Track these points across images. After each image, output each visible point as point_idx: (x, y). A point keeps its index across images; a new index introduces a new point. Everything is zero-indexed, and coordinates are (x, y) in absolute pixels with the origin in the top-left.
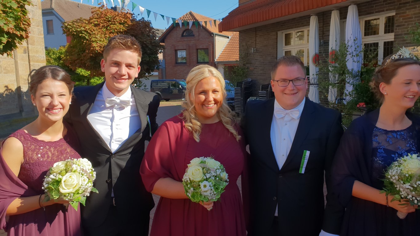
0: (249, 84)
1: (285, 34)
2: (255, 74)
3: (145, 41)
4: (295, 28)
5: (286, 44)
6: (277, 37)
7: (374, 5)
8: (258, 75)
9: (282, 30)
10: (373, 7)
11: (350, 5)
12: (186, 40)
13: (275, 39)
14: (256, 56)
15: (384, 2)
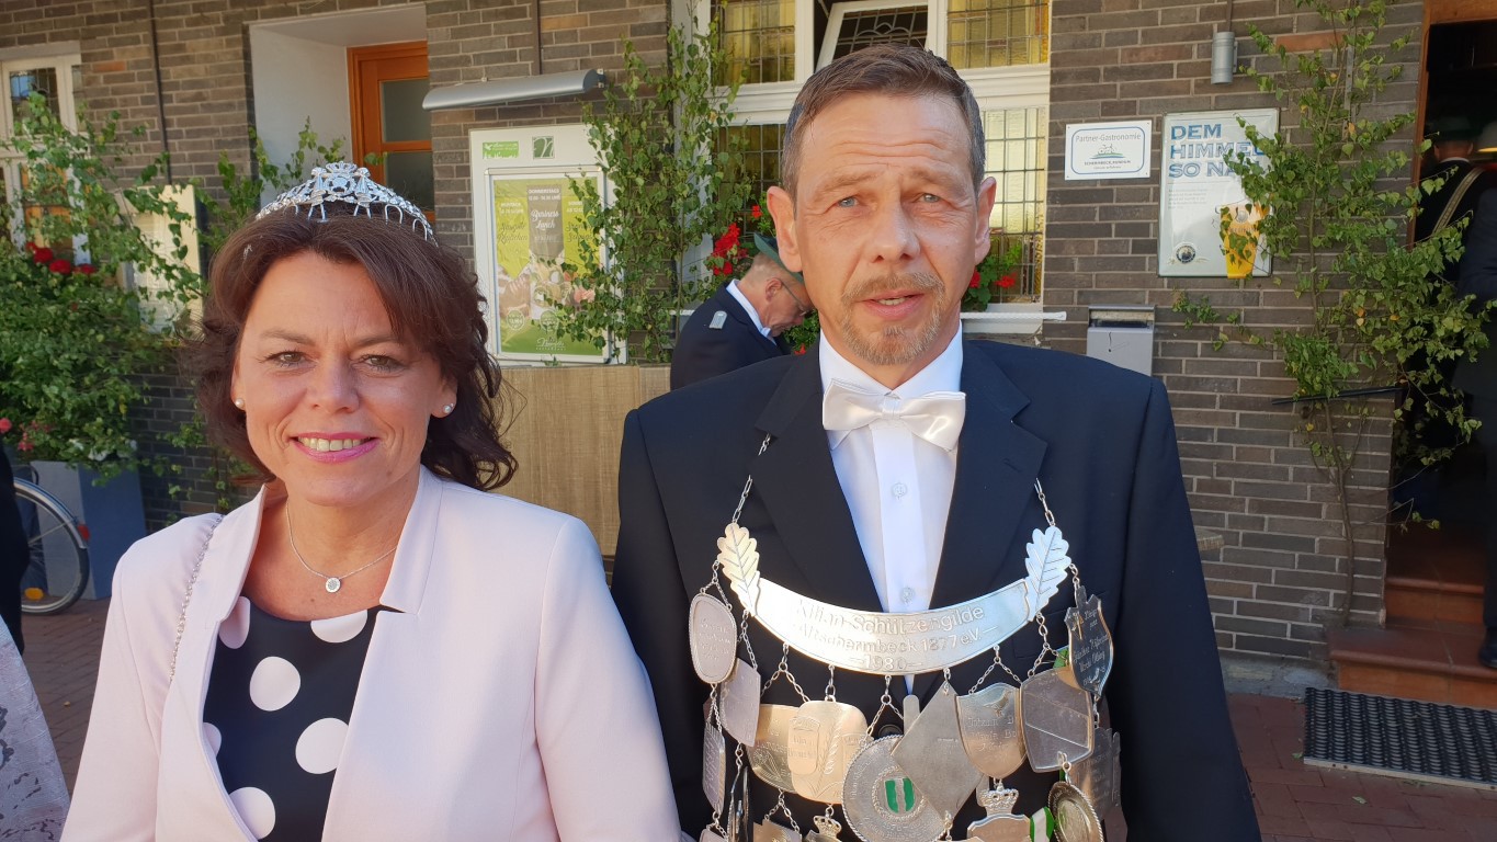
15: (40, 3)
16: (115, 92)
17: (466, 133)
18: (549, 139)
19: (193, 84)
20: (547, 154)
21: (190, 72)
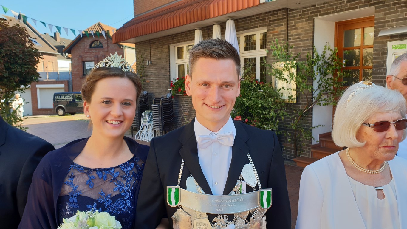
0: (145, 97)
1: (178, 48)
2: (151, 87)
4: (185, 41)
5: (179, 58)
6: (169, 50)
7: (250, 21)
8: (154, 89)
9: (173, 43)
10: (248, 23)
11: (228, 20)
12: (94, 51)
13: (167, 52)
14: (151, 69)
15: (257, 18)
16: (275, 38)
17: (387, 43)
19: (297, 35)
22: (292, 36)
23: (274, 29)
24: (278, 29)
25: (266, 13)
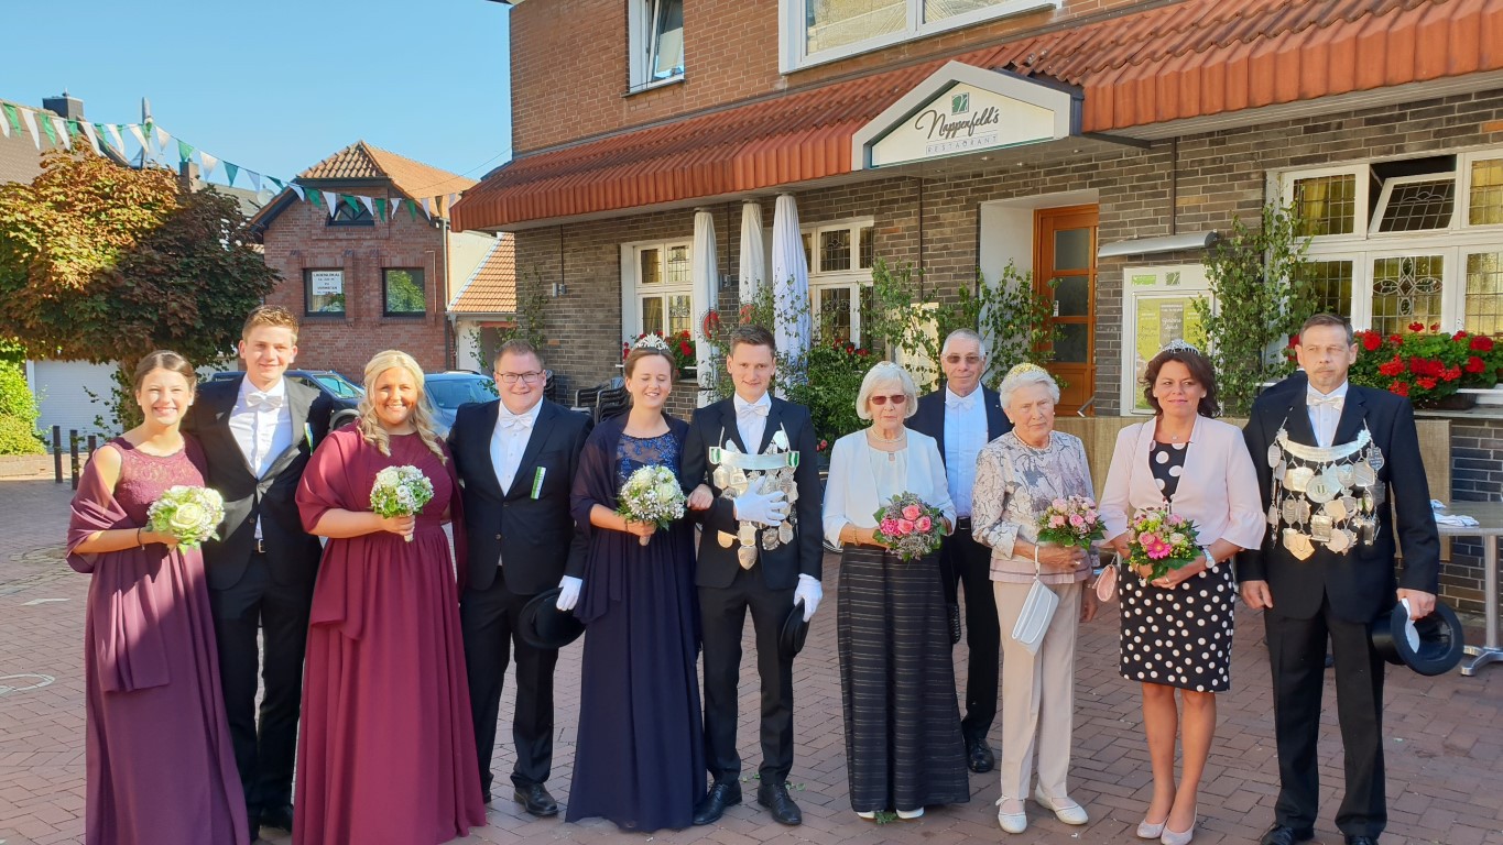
1: (643, 252)
2: (564, 357)
3: (223, 259)
4: (665, 237)
5: (645, 280)
6: (619, 257)
7: (833, 199)
8: (572, 363)
9: (630, 240)
10: (832, 203)
11: (779, 195)
12: (343, 235)
13: (614, 263)
14: (563, 307)
15: (852, 193)
16: (893, 245)
17: (1121, 269)
18: (1178, 273)
19: (942, 240)
20: (1175, 283)
21: (942, 233)
22: (931, 241)
23: (891, 224)
24: (901, 224)
25: (873, 182)
